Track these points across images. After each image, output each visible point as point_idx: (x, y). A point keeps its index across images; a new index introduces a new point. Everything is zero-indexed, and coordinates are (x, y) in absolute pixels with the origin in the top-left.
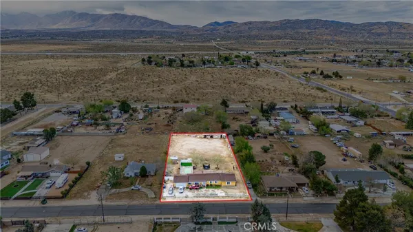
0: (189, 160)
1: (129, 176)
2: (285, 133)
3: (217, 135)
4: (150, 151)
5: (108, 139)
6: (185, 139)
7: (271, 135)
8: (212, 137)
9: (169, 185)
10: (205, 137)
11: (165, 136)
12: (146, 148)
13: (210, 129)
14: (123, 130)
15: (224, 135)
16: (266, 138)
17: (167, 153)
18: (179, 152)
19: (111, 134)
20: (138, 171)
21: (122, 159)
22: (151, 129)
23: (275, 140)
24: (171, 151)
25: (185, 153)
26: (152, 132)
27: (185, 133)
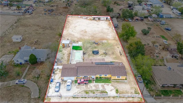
0: (80, 44)
1: (19, 63)
2: (156, 16)
3: (103, 18)
4: (47, 31)
5: (16, 18)
6: (78, 20)
7: (146, 17)
8: (99, 19)
9: (57, 77)
10: (94, 19)
11: (63, 17)
12: (44, 28)
13: (98, 12)
14: (30, 11)
15: (109, 17)
16: (142, 20)
17: (61, 36)
18: (73, 33)
19: (19, 14)
20: (28, 58)
21: (19, 40)
22: (52, 11)
23: (149, 23)
24: (65, 32)
25: (77, 35)
26: (52, 13)
27: (78, 15)
